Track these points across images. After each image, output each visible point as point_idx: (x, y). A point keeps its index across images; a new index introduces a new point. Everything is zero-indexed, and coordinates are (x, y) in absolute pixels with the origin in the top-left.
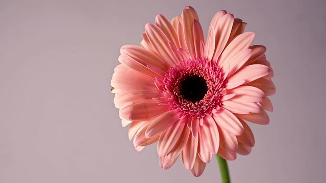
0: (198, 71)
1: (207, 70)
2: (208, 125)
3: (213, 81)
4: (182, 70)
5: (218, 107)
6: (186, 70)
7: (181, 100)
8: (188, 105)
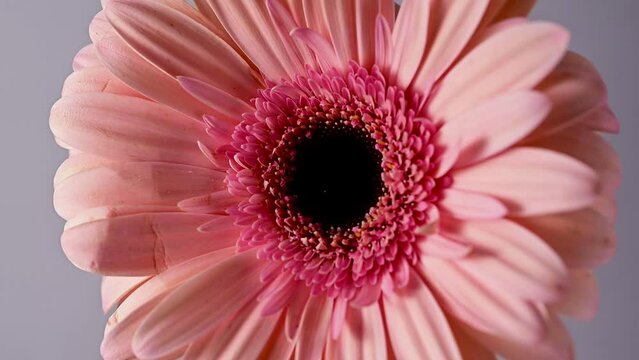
0: (360, 116)
1: (389, 119)
2: (358, 328)
3: (402, 167)
4: (304, 102)
5: (405, 270)
6: (317, 103)
7: (284, 215)
8: (304, 240)
